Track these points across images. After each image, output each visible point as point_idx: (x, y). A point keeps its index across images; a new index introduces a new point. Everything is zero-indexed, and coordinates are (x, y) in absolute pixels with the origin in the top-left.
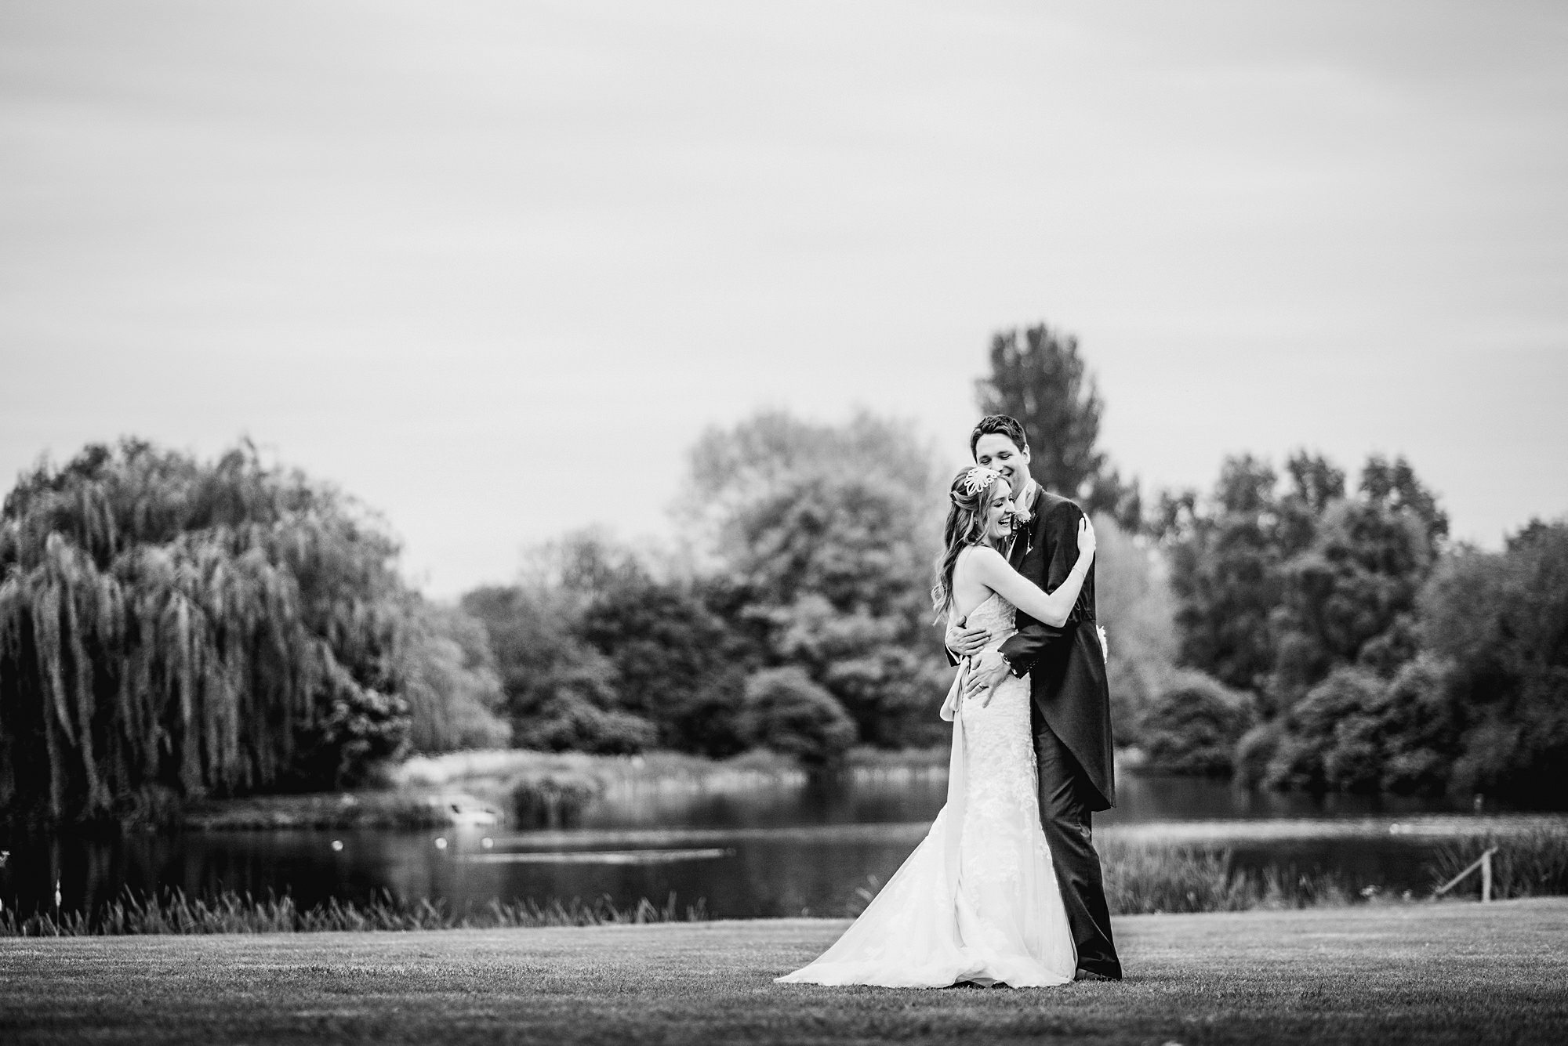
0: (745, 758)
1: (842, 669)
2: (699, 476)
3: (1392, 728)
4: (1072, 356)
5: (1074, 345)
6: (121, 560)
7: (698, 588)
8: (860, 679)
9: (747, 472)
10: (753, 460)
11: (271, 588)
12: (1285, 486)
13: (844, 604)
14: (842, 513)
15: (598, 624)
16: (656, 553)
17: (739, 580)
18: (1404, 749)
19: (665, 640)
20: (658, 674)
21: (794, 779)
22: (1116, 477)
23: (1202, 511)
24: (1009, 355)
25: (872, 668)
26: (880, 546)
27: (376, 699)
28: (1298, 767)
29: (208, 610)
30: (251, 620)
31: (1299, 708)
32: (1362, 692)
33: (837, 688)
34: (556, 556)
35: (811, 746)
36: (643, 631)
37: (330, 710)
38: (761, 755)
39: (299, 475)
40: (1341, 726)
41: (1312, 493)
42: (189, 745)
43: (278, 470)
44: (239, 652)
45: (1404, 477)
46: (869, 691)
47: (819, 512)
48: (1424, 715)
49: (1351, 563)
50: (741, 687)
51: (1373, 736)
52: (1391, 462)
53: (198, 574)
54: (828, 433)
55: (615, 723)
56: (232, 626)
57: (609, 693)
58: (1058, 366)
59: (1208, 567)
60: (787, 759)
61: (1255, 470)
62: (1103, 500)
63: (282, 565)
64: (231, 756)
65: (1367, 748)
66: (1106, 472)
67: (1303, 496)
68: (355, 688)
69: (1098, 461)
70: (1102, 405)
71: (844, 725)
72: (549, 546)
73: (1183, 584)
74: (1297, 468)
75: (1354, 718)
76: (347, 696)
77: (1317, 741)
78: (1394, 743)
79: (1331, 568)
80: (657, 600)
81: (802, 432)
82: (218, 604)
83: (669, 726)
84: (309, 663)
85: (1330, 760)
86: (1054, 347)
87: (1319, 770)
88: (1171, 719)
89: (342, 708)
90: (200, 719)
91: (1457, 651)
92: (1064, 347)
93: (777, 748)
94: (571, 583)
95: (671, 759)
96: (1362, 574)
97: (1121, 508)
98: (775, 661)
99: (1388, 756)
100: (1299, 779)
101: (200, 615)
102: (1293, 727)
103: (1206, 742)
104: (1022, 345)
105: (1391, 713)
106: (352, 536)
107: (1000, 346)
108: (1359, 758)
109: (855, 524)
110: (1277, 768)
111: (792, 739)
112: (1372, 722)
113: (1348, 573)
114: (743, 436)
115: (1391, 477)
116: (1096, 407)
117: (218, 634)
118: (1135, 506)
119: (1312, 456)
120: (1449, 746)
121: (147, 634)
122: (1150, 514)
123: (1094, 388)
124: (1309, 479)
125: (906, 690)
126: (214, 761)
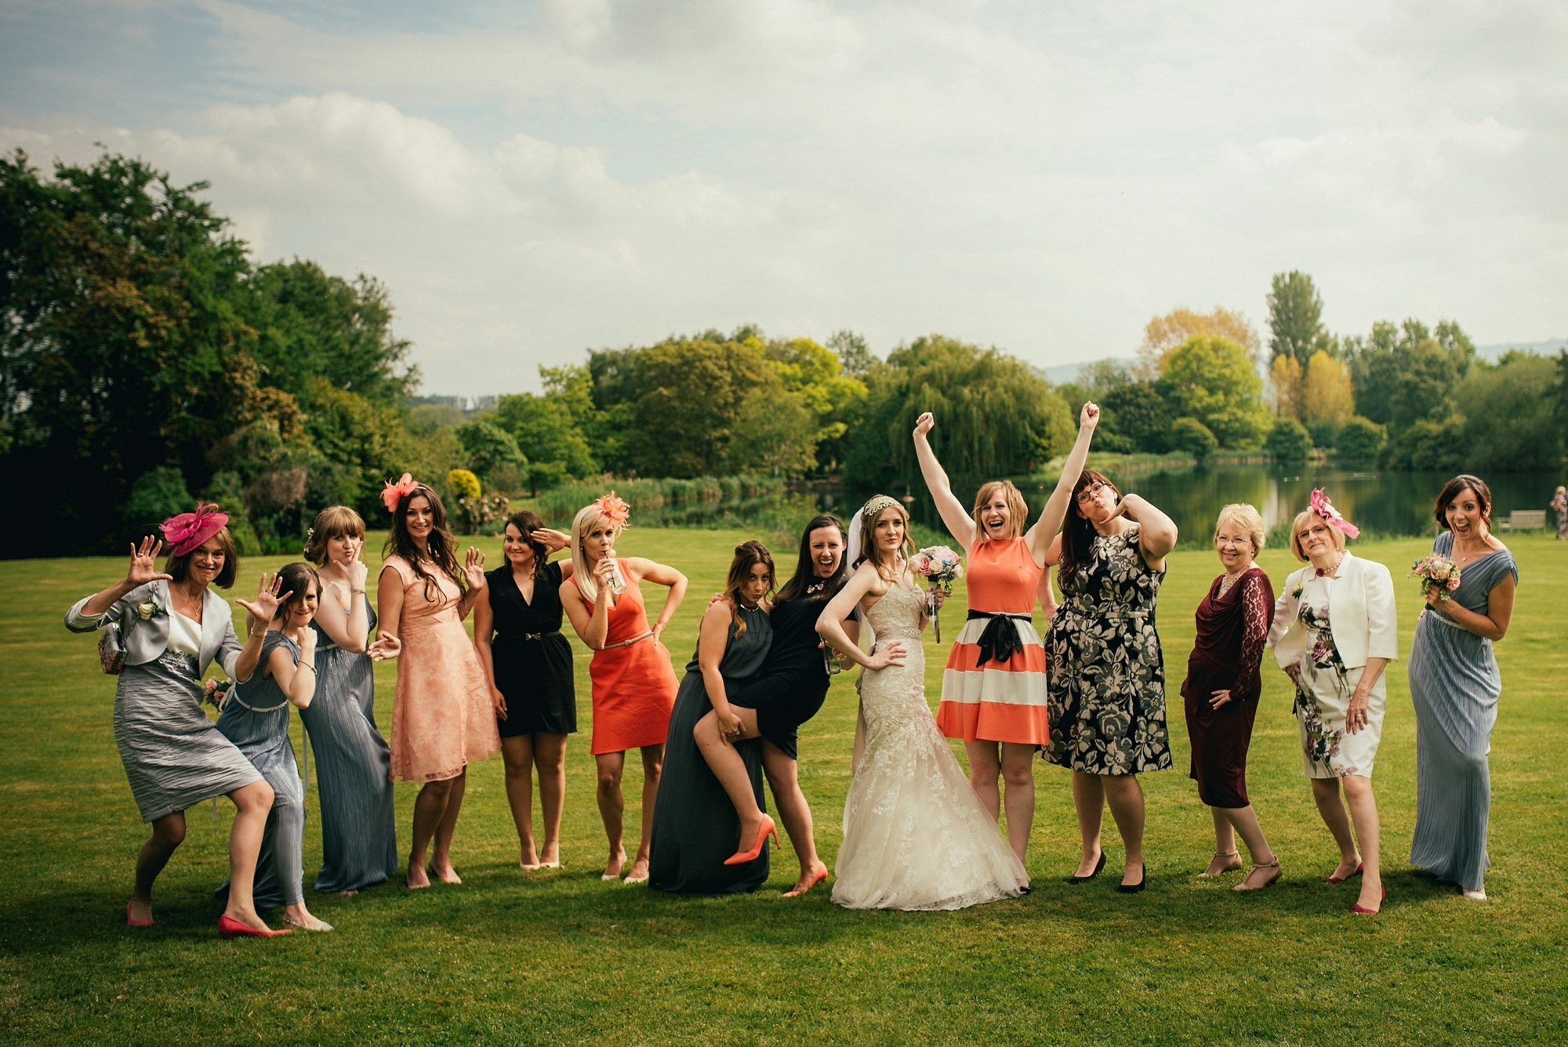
0: (1171, 455)
1: (1212, 417)
2: (1150, 338)
3: (1441, 445)
4: (1309, 283)
5: (1309, 279)
6: (950, 392)
7: (1151, 385)
8: (1218, 421)
9: (1171, 335)
10: (1173, 330)
11: (1007, 402)
12: (1402, 334)
13: (1212, 391)
14: (1212, 353)
15: (1111, 400)
16: (1134, 369)
17: (1169, 381)
18: (1446, 453)
19: (1138, 406)
20: (1136, 420)
21: (1191, 463)
22: (1327, 334)
23: (1364, 346)
24: (1282, 285)
25: (1225, 417)
26: (1227, 366)
27: (1044, 442)
28: (1401, 460)
29: (984, 410)
30: (999, 414)
31: (1402, 436)
32: (1429, 431)
33: (1209, 425)
34: (1092, 371)
35: (1199, 449)
36: (1129, 403)
37: (1027, 446)
38: (1178, 453)
39: (1013, 358)
40: (1419, 444)
41: (1414, 337)
42: (976, 459)
43: (1006, 356)
44: (995, 427)
45: (1455, 329)
46: (1223, 426)
47: (1202, 353)
48: (1454, 440)
49: (1426, 377)
50: (1170, 425)
51: (1434, 448)
52: (1450, 323)
53: (980, 397)
54: (1206, 318)
55: (1117, 440)
56: (992, 416)
57: (1115, 427)
58: (1303, 289)
59: (1366, 372)
60: (1189, 454)
61: (1386, 328)
62: (1322, 344)
63: (1010, 394)
64: (992, 463)
65: (1430, 453)
66: (1323, 331)
67: (1410, 339)
68: (1037, 438)
69: (1321, 326)
70: (1322, 304)
71: (1212, 439)
72: (1090, 366)
73: (1355, 378)
74: (1406, 326)
75: (1425, 440)
76: (1034, 441)
77: (1409, 450)
78: (1441, 451)
79: (1417, 379)
80: (1135, 391)
81: (1194, 318)
82: (988, 409)
83: (1140, 441)
84: (1020, 429)
85: (1414, 457)
86: (1301, 280)
87: (1410, 462)
88: (1349, 437)
89: (1032, 446)
90: (980, 451)
91: (1468, 414)
92: (1305, 280)
93: (1184, 450)
94: (1098, 382)
95: (1145, 456)
96: (1431, 382)
97: (1329, 347)
98: (1183, 415)
99: (1439, 456)
100: (1401, 465)
101: (980, 413)
102: (1400, 444)
103: (1364, 446)
104: (1287, 279)
105: (1441, 439)
106: (1034, 382)
107: (1277, 281)
108: (1427, 457)
109: (1218, 357)
110: (1392, 461)
111: (1192, 446)
112: (1432, 443)
113: (1425, 382)
114: (1169, 320)
115: (1449, 330)
116: (1319, 305)
117: (987, 419)
118: (1336, 346)
119: (1414, 321)
120: (1463, 452)
121: (962, 418)
122: (1341, 348)
123: (1318, 296)
124: (1412, 330)
125: (1237, 425)
126: (985, 465)
